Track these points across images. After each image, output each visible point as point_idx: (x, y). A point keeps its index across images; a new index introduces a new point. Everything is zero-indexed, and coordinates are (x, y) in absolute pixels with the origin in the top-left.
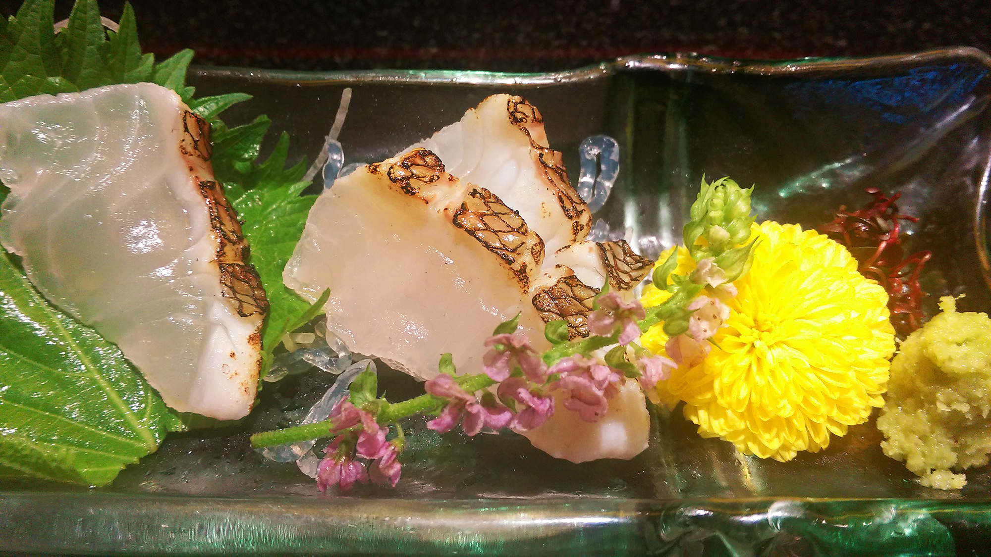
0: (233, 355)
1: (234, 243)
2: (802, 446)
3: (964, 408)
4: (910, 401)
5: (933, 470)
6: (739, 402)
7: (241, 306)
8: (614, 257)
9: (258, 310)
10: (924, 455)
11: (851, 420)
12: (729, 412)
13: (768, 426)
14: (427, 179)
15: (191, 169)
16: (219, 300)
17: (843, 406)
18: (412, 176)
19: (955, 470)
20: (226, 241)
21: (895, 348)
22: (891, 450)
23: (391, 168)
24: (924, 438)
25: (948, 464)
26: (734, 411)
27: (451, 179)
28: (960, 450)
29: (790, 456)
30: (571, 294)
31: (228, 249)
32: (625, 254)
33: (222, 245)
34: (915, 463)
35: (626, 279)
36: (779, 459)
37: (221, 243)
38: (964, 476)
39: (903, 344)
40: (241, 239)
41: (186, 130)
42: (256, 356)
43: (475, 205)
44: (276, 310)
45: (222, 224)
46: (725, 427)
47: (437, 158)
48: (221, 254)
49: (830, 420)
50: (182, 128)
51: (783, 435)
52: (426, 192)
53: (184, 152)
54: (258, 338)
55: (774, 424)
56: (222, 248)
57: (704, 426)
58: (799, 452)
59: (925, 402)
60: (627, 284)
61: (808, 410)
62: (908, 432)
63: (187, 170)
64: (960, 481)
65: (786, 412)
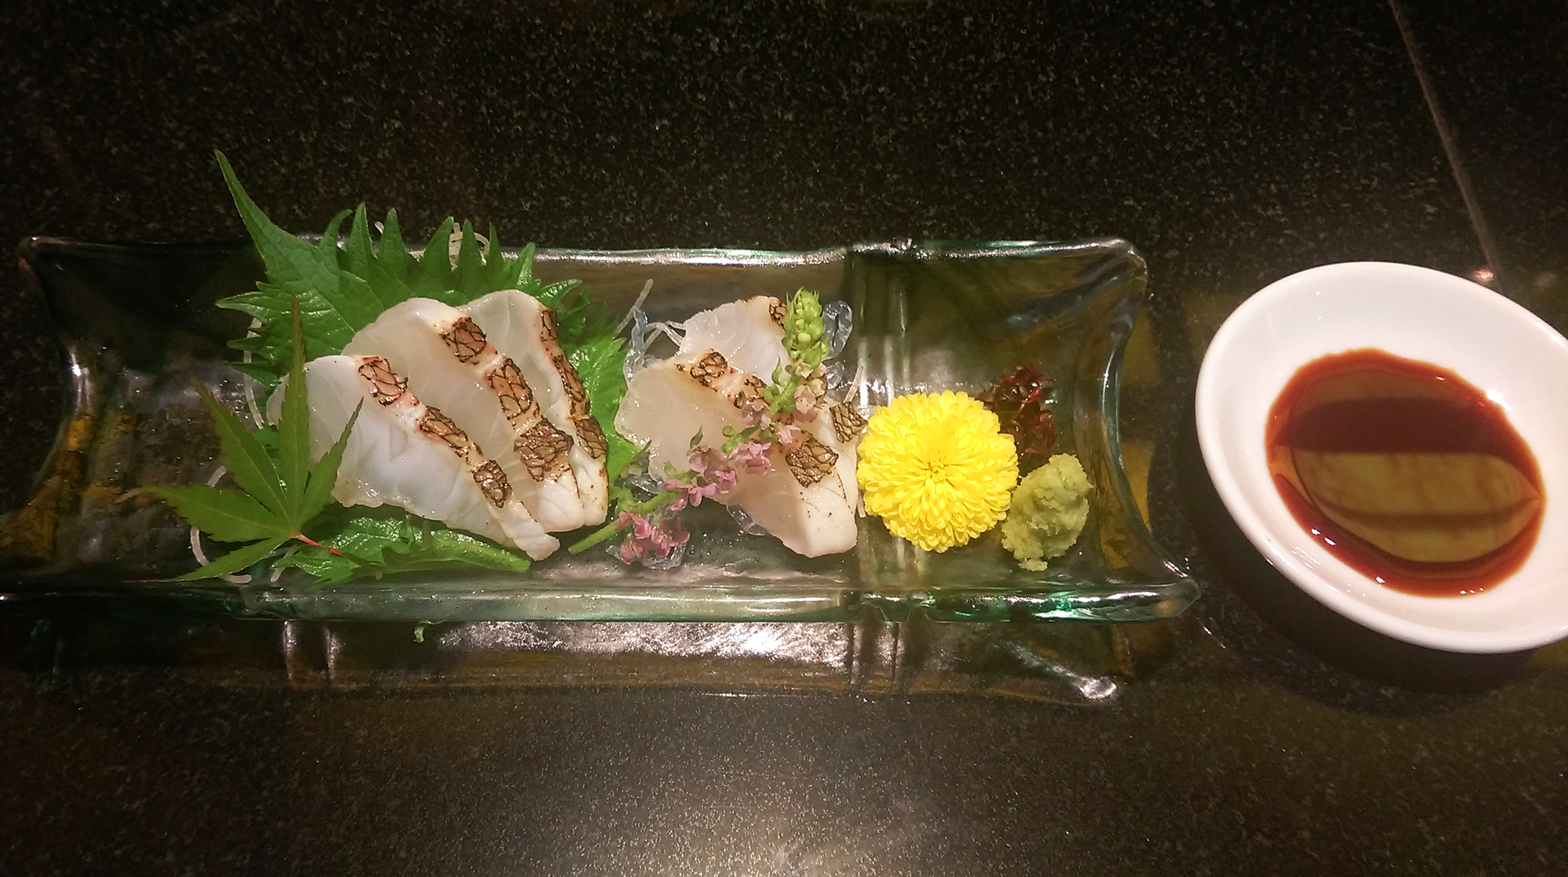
0: (592, 487)
1: (580, 401)
2: (951, 544)
3: (1046, 528)
4: (1020, 517)
5: (1028, 559)
6: (914, 519)
7: (593, 452)
8: (842, 416)
9: (603, 452)
10: (1024, 551)
11: (982, 529)
12: (907, 524)
13: (931, 533)
14: (716, 375)
15: (547, 350)
16: (578, 447)
17: (978, 521)
18: (707, 374)
19: (1043, 559)
20: (575, 402)
21: (1016, 483)
22: (1007, 545)
23: (692, 368)
24: (1024, 541)
25: (1038, 556)
26: (910, 524)
27: (732, 371)
28: (1045, 549)
29: (944, 549)
30: (810, 454)
31: (578, 407)
32: (849, 412)
33: (573, 405)
34: (1018, 555)
35: (849, 432)
36: (938, 551)
37: (572, 403)
38: (1046, 563)
39: (1024, 479)
40: (583, 396)
41: (544, 325)
42: (605, 484)
43: (749, 392)
44: (613, 448)
45: (571, 388)
46: (905, 532)
47: (722, 357)
48: (573, 411)
49: (971, 529)
50: (541, 323)
51: (940, 537)
52: (715, 383)
53: (543, 340)
54: (604, 471)
55: (935, 531)
56: (573, 407)
57: (893, 531)
58: (949, 548)
59: (1026, 519)
60: (848, 436)
61: (955, 524)
62: (1016, 535)
63: (545, 350)
64: (1043, 566)
65: (941, 525)
